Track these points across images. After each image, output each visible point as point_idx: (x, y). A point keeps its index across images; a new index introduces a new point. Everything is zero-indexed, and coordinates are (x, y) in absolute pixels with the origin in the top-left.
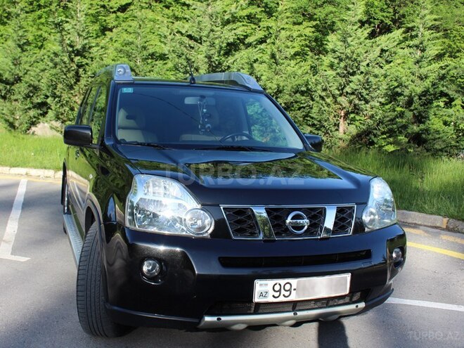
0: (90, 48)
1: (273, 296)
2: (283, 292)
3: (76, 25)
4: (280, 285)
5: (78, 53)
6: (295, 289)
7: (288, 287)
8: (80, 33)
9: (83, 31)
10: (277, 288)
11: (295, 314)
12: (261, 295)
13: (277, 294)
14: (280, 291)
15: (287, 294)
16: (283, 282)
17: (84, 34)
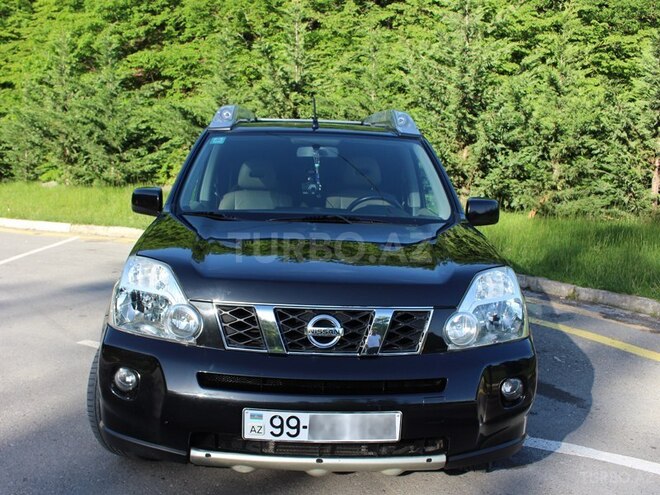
0: (312, 80)
1: (272, 433)
2: (286, 429)
3: (293, 51)
4: (280, 418)
5: (297, 88)
6: (305, 427)
7: (293, 423)
8: (299, 60)
9: (302, 59)
10: (277, 422)
11: (319, 461)
12: (253, 429)
13: (278, 431)
14: (281, 426)
15: (293, 432)
16: (285, 415)
17: (304, 62)
